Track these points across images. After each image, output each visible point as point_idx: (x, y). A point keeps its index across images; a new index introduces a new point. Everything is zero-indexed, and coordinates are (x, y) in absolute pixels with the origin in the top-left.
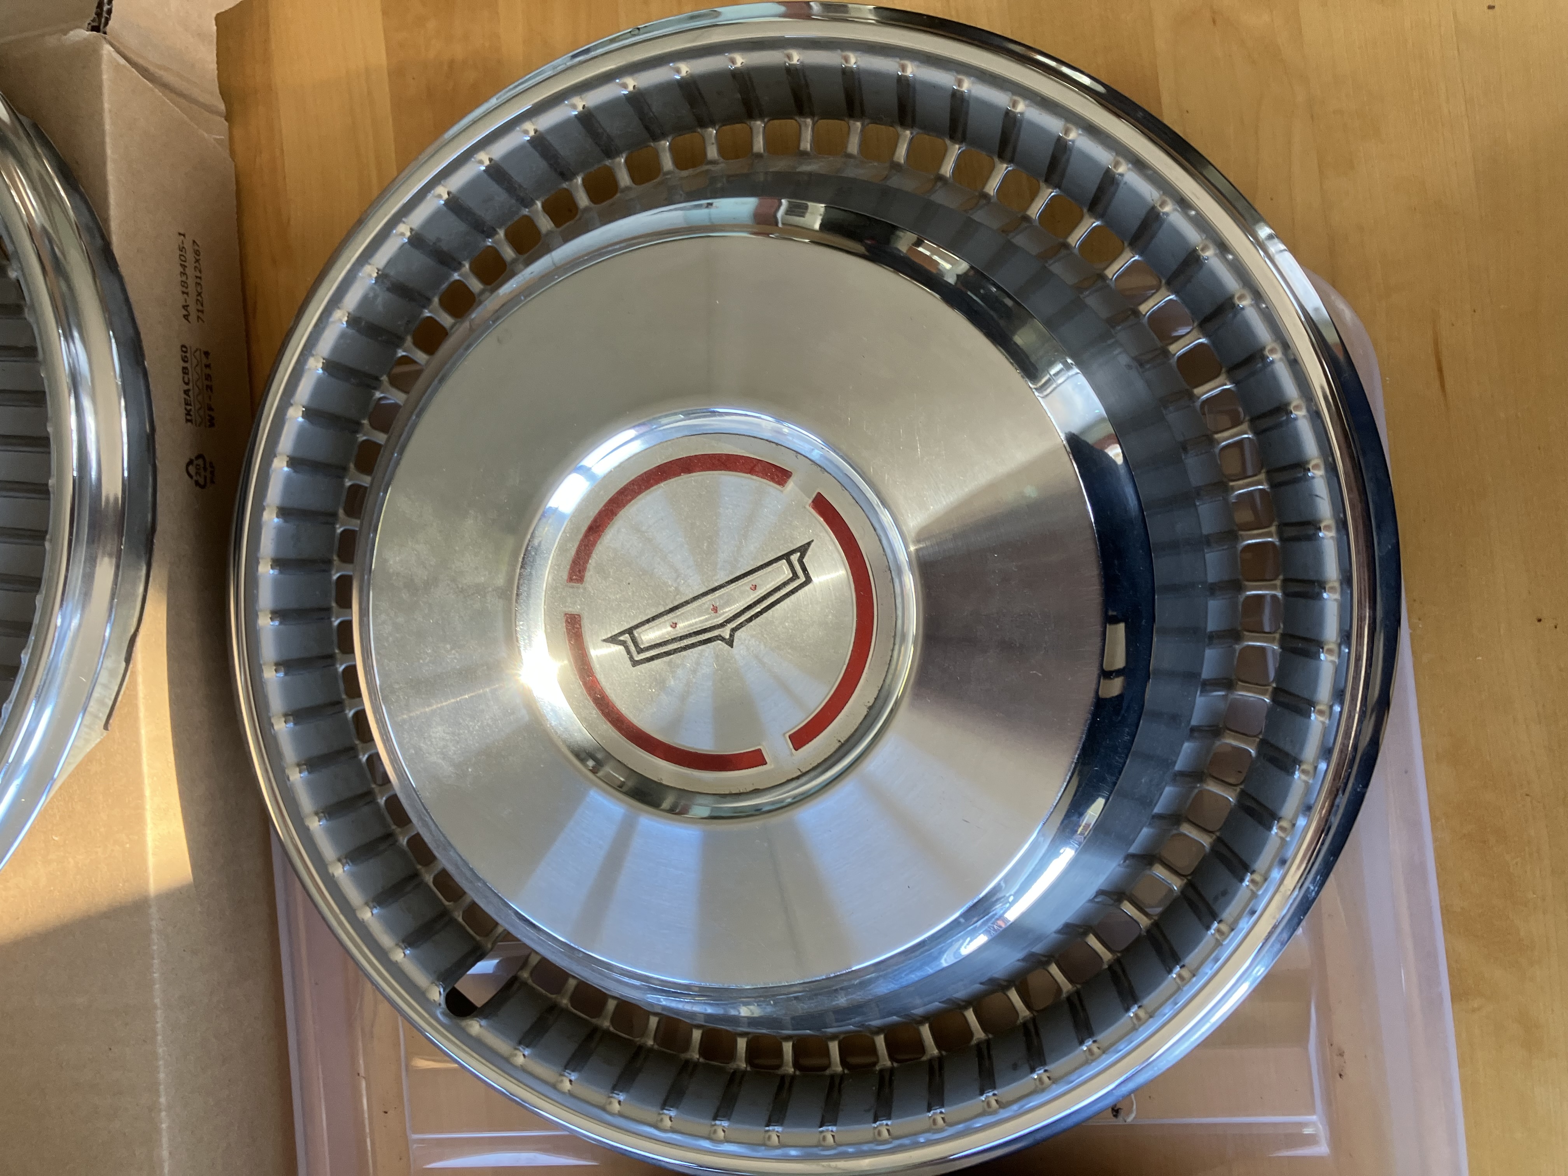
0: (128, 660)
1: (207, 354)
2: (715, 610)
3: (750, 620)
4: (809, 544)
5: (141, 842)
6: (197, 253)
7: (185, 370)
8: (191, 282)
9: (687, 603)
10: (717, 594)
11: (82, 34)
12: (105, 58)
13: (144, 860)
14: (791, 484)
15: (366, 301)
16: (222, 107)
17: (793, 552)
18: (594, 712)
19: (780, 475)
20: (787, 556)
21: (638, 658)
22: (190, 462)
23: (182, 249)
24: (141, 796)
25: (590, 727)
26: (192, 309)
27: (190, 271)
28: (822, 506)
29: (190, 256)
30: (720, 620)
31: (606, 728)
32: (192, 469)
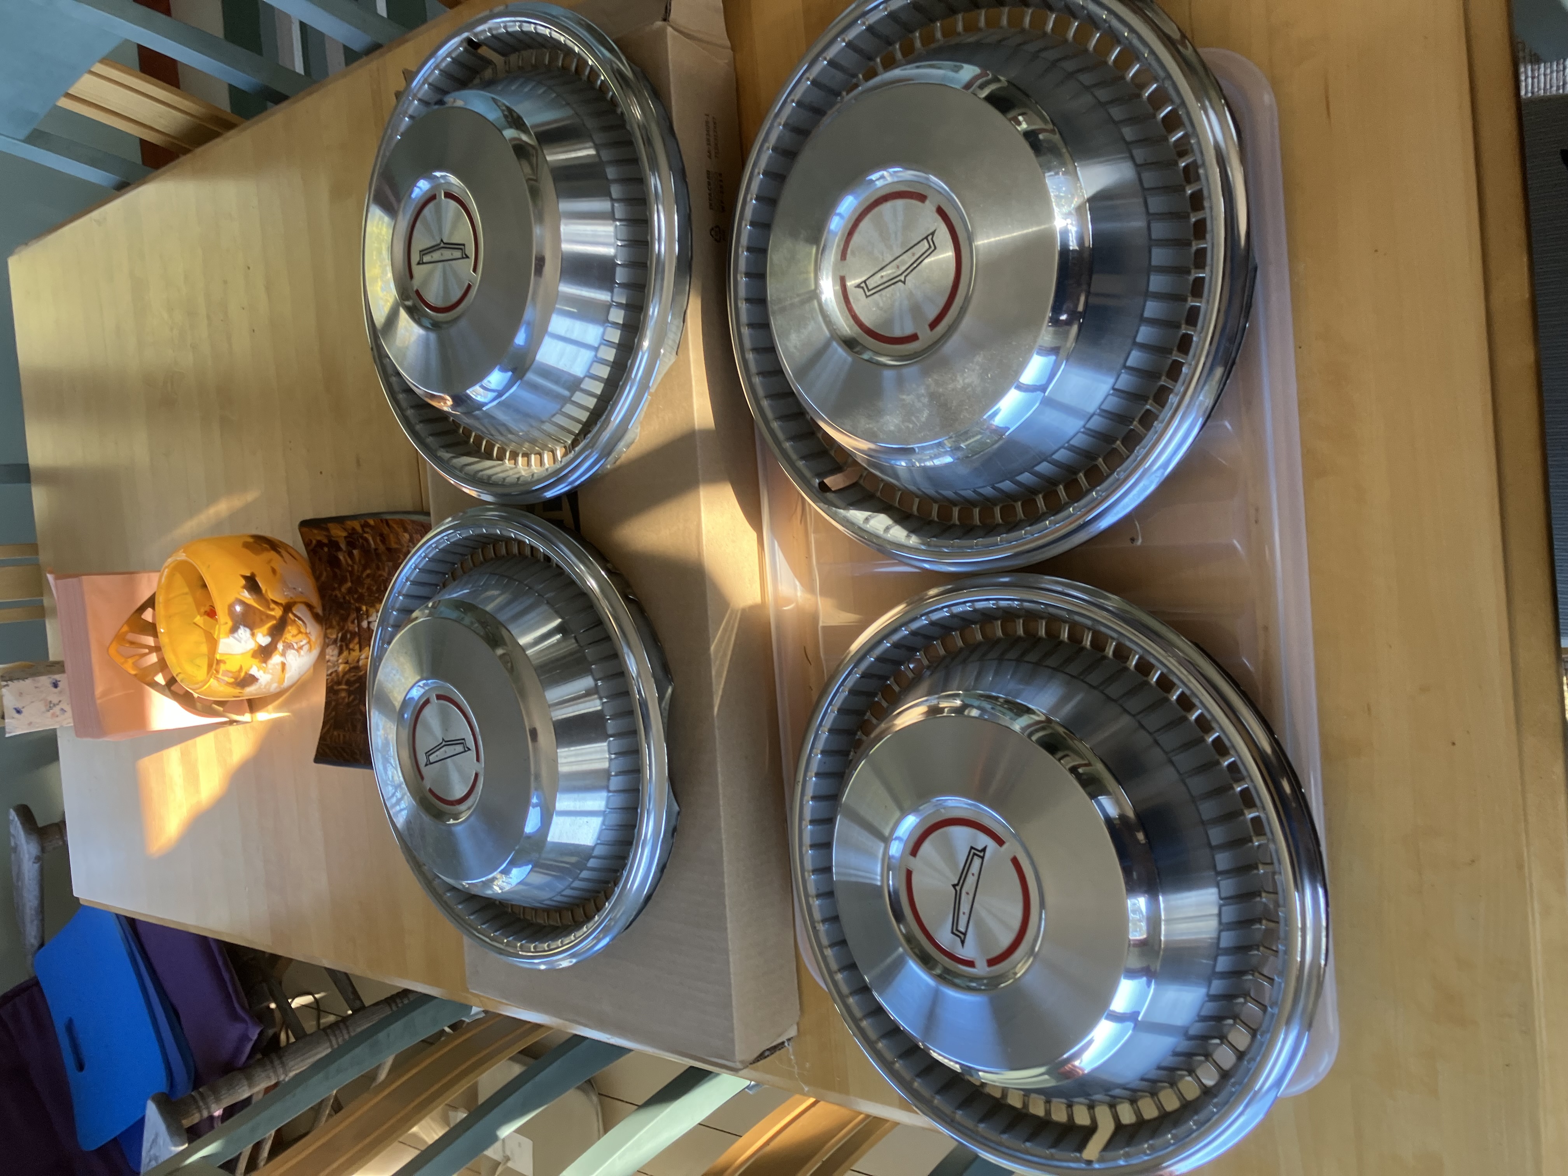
0: (684, 322)
1: (720, 175)
2: (898, 267)
3: (912, 271)
4: (935, 231)
5: (691, 406)
6: (715, 123)
7: (709, 184)
8: (712, 139)
9: (887, 265)
10: (899, 259)
11: (659, 23)
12: (669, 34)
13: (693, 414)
14: (927, 202)
15: (779, 138)
16: (728, 44)
17: (928, 235)
18: (852, 322)
19: (922, 198)
20: (926, 238)
21: (868, 294)
22: (712, 229)
23: (707, 122)
24: (691, 385)
25: (851, 329)
26: (713, 153)
27: (711, 133)
28: (941, 211)
29: (711, 125)
30: (900, 272)
31: (857, 329)
32: (713, 233)
